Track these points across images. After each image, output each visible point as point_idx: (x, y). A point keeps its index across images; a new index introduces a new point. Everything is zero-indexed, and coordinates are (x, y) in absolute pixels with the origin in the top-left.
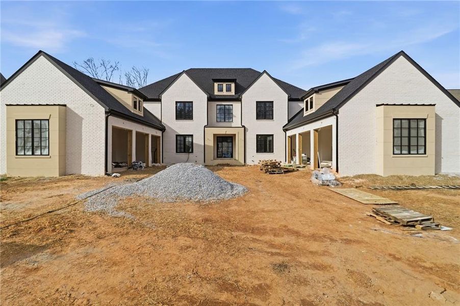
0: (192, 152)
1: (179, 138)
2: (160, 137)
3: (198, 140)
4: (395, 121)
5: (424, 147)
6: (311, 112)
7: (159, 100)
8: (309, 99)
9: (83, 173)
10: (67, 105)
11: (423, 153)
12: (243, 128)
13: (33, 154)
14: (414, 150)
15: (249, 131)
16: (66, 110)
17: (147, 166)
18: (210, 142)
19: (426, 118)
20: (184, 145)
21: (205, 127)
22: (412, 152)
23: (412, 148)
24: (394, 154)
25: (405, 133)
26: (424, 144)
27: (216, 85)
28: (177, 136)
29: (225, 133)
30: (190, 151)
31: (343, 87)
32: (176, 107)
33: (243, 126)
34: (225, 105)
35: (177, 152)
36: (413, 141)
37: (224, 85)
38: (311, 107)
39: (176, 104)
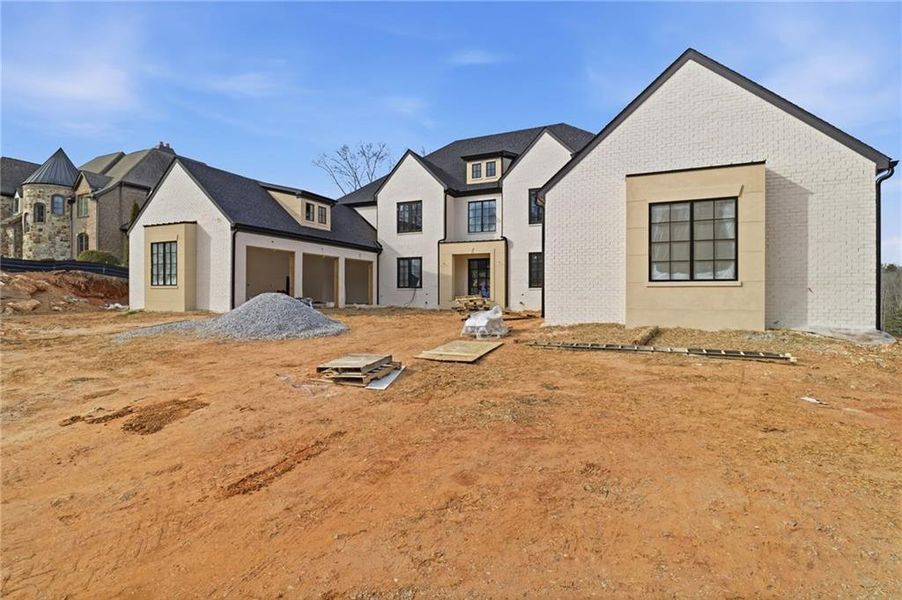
0: (421, 287)
1: (401, 262)
2: (371, 263)
3: (429, 267)
4: (656, 209)
5: (733, 264)
7: (374, 203)
9: (211, 309)
10: (199, 222)
11: (732, 277)
12: (503, 242)
13: (164, 284)
14: (705, 271)
15: (515, 247)
16: (196, 229)
17: (336, 306)
18: (448, 270)
19: (737, 194)
20: (410, 274)
21: (439, 243)
22: (698, 276)
23: (697, 266)
24: (650, 280)
25: (683, 233)
26: (733, 258)
27: (469, 166)
28: (399, 259)
29: (470, 252)
30: (418, 284)
32: (398, 212)
33: (505, 239)
34: (482, 202)
35: (399, 287)
36: (702, 251)
37: (484, 164)
39: (398, 207)
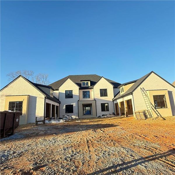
0: (73, 112)
2: (58, 106)
6: (123, 93)
7: (58, 90)
8: (122, 88)
12: (95, 101)
15: (98, 102)
16: (29, 97)
19: (165, 94)
21: (78, 101)
24: (155, 108)
27: (82, 82)
28: (66, 105)
29: (87, 103)
31: (134, 83)
34: (86, 91)
35: (66, 113)
38: (123, 91)
39: (65, 92)
